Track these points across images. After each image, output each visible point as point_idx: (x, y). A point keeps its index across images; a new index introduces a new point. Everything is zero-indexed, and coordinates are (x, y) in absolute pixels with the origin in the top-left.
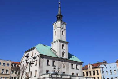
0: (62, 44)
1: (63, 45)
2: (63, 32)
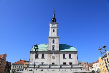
0: (52, 39)
2: (54, 30)
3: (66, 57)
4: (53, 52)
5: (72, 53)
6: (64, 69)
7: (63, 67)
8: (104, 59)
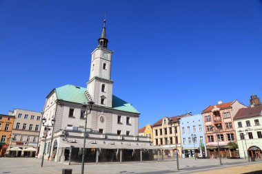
0: (102, 83)
1: (103, 86)
2: (105, 65)
3: (121, 121)
4: (103, 110)
5: (132, 116)
6: (129, 143)
7: (126, 138)
8: (154, 128)
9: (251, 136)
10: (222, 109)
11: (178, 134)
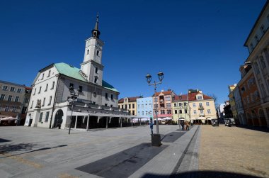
1: (97, 69)
2: (98, 52)
3: (108, 97)
9: (181, 112)
10: (165, 95)
11: (135, 109)
